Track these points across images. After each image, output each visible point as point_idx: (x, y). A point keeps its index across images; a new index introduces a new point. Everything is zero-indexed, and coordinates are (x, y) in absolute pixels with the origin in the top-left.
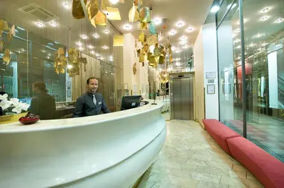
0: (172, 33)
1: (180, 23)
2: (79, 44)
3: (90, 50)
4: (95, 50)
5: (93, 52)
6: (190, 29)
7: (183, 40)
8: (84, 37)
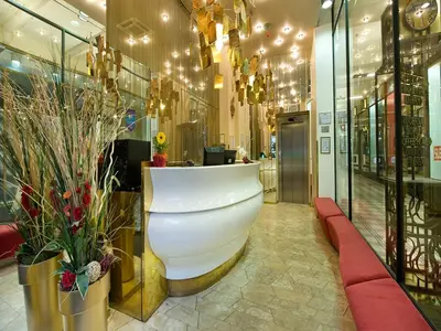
0: (278, 42)
1: (287, 28)
2: (168, 64)
3: (178, 73)
4: (184, 73)
5: (181, 77)
6: (301, 35)
7: (295, 52)
8: (176, 55)
